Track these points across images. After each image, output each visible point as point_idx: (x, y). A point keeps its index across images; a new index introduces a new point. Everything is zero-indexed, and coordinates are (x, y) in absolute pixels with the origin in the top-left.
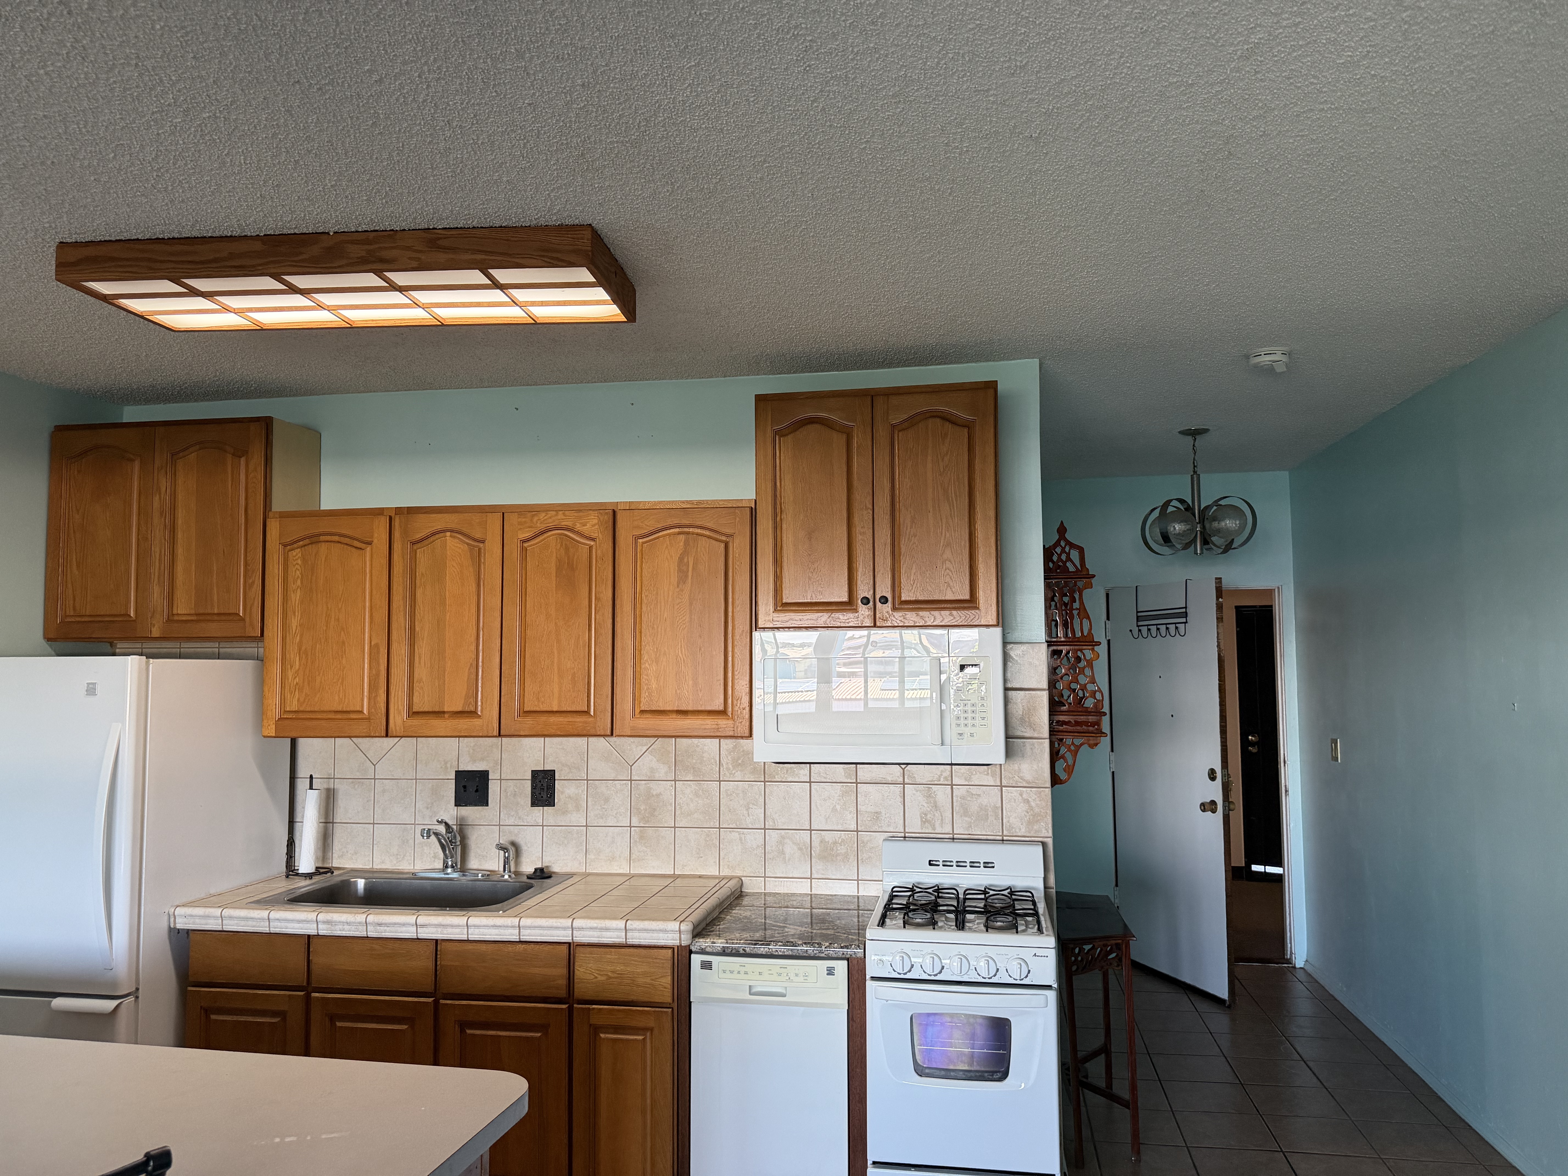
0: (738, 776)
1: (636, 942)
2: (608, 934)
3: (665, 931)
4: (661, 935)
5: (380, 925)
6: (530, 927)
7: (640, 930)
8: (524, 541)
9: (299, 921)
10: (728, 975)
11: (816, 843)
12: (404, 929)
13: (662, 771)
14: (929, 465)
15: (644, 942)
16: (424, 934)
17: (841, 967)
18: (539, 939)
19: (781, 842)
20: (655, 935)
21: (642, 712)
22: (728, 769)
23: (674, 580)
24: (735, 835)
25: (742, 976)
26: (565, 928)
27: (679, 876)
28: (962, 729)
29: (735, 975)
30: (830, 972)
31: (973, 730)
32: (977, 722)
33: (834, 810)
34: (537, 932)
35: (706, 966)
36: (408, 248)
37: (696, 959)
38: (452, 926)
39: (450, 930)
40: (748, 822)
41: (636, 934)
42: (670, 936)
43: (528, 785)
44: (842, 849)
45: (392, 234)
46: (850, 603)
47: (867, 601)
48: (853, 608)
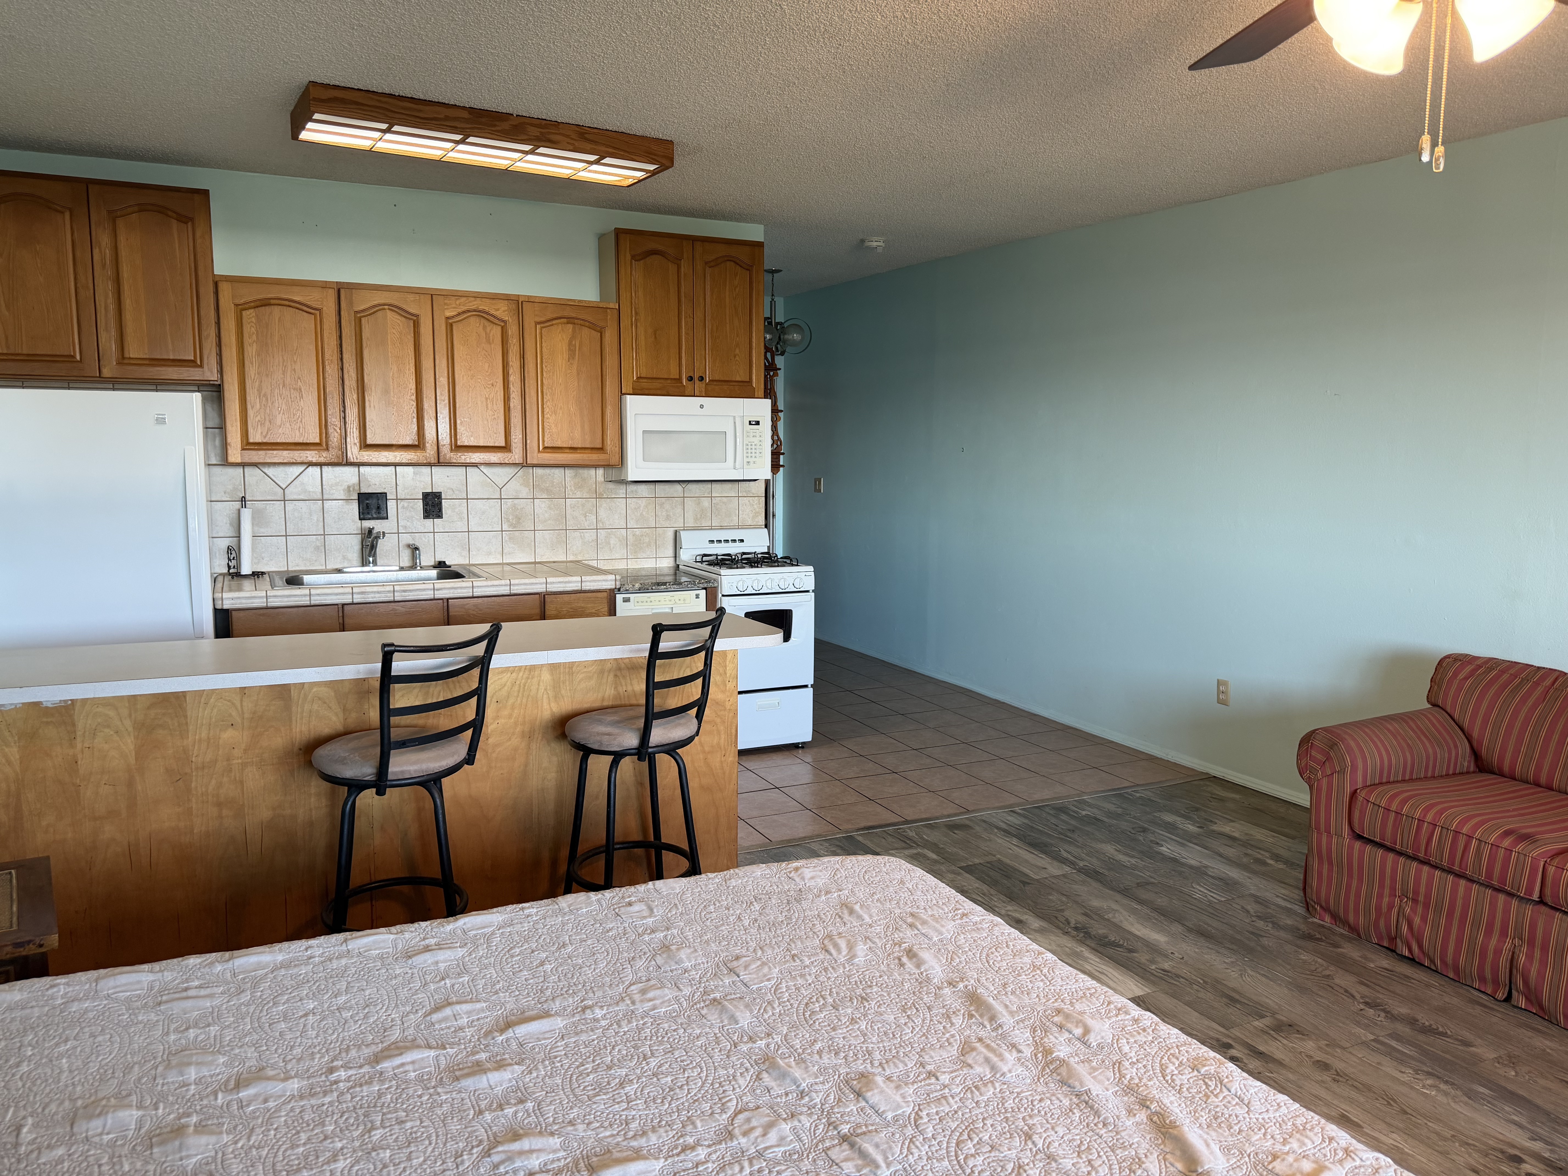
0: (579, 494)
1: (588, 588)
2: (571, 585)
3: (607, 581)
4: (604, 583)
5: (404, 591)
6: (518, 585)
7: (590, 581)
8: (448, 318)
9: (337, 594)
10: (640, 604)
11: (630, 537)
12: (424, 593)
13: (525, 492)
14: (727, 293)
15: (592, 588)
16: (439, 595)
17: (703, 593)
18: (523, 591)
19: (607, 537)
20: (600, 583)
21: (545, 448)
22: (571, 490)
23: (566, 356)
24: (577, 534)
25: (649, 603)
26: (541, 584)
28: (749, 459)
29: (645, 604)
31: (754, 459)
32: (757, 455)
33: (641, 514)
34: (523, 587)
35: (627, 600)
36: (568, 136)
37: (619, 598)
38: (461, 588)
39: (459, 591)
40: (586, 526)
41: (588, 584)
42: (609, 583)
43: (421, 503)
44: (647, 540)
46: (679, 380)
47: (691, 379)
48: (682, 383)
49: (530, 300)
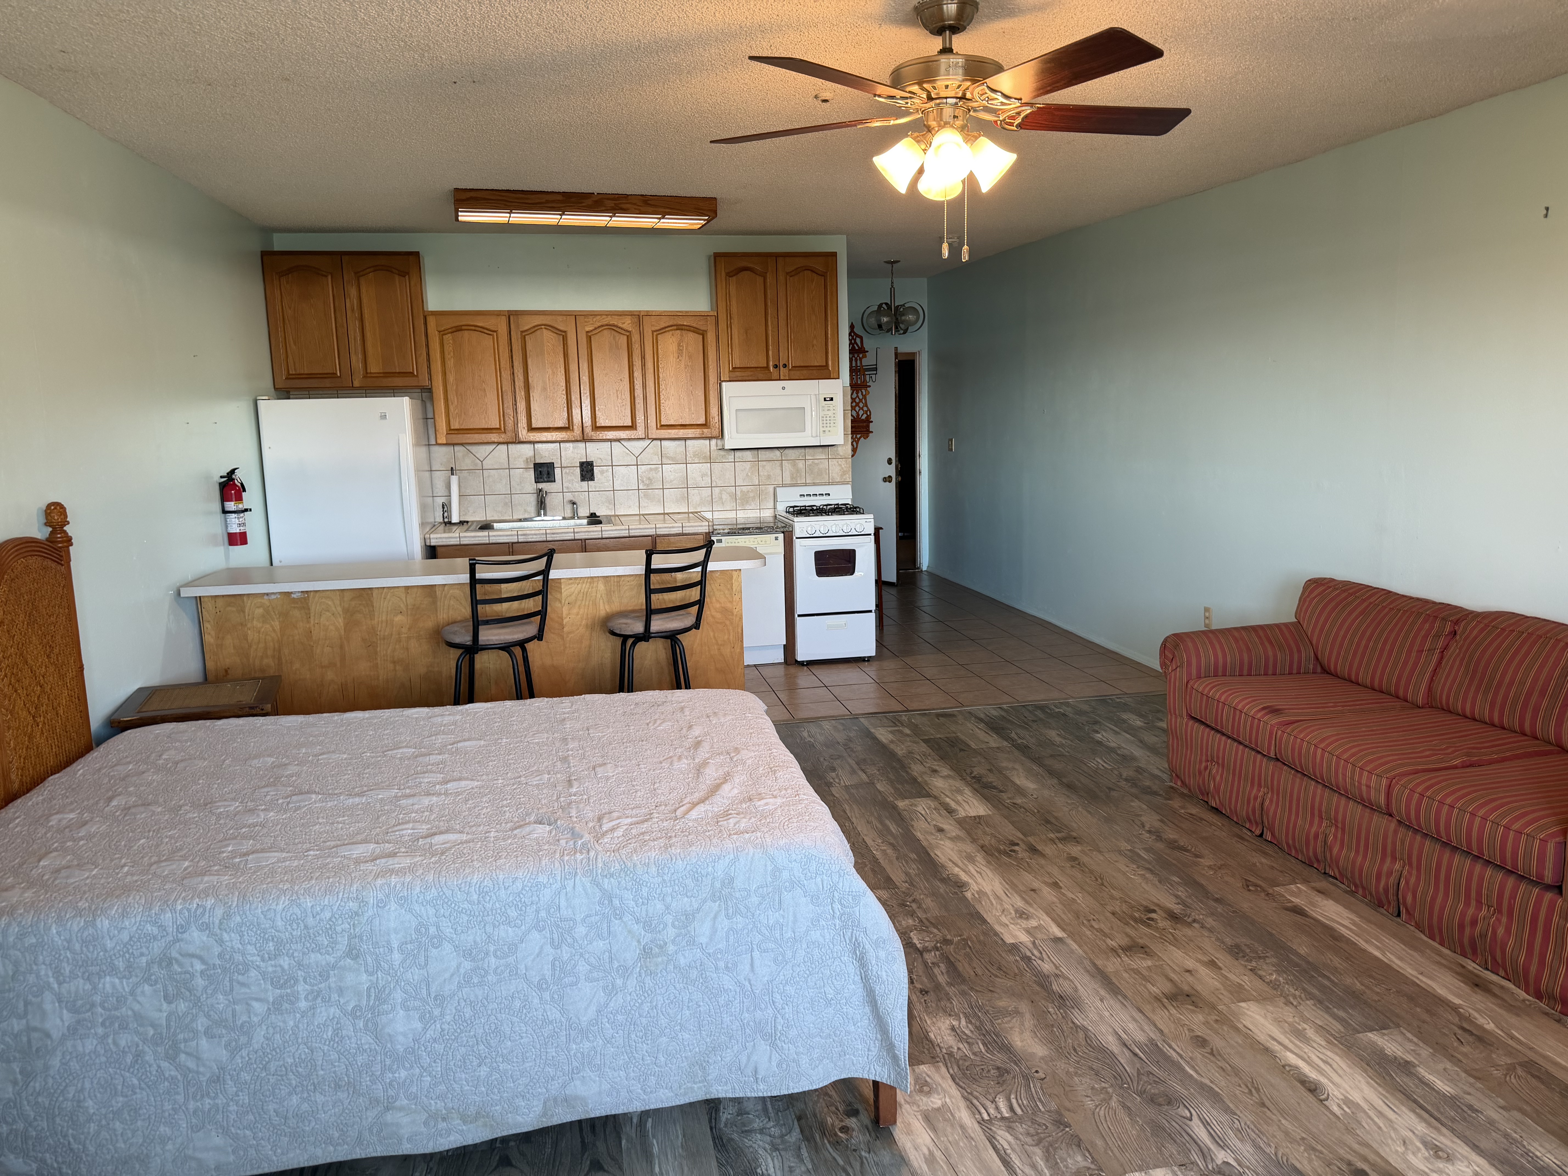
0: (696, 460)
2: (674, 529)
3: (702, 526)
4: (697, 528)
6: (634, 529)
7: (688, 526)
9: (507, 536)
10: (730, 544)
11: (738, 493)
13: (655, 460)
15: (688, 532)
16: (578, 536)
17: (781, 536)
18: (639, 534)
19: (721, 493)
21: (662, 426)
22: (690, 457)
23: (676, 355)
24: (696, 491)
26: (651, 528)
27: (667, 514)
28: (824, 429)
29: (733, 544)
30: (776, 539)
31: (829, 429)
32: (832, 425)
33: (747, 475)
34: (638, 531)
35: (719, 541)
36: (635, 204)
37: (714, 539)
38: (593, 531)
39: (595, 533)
40: (703, 484)
41: (688, 529)
42: (706, 528)
43: (578, 470)
44: (751, 495)
45: (626, 196)
46: (767, 367)
47: (776, 366)
48: (769, 370)
49: (648, 314)
